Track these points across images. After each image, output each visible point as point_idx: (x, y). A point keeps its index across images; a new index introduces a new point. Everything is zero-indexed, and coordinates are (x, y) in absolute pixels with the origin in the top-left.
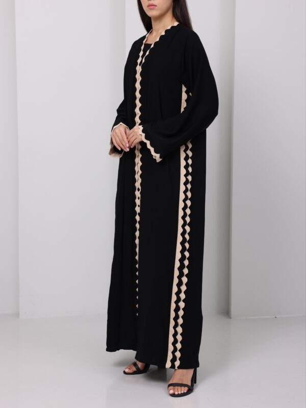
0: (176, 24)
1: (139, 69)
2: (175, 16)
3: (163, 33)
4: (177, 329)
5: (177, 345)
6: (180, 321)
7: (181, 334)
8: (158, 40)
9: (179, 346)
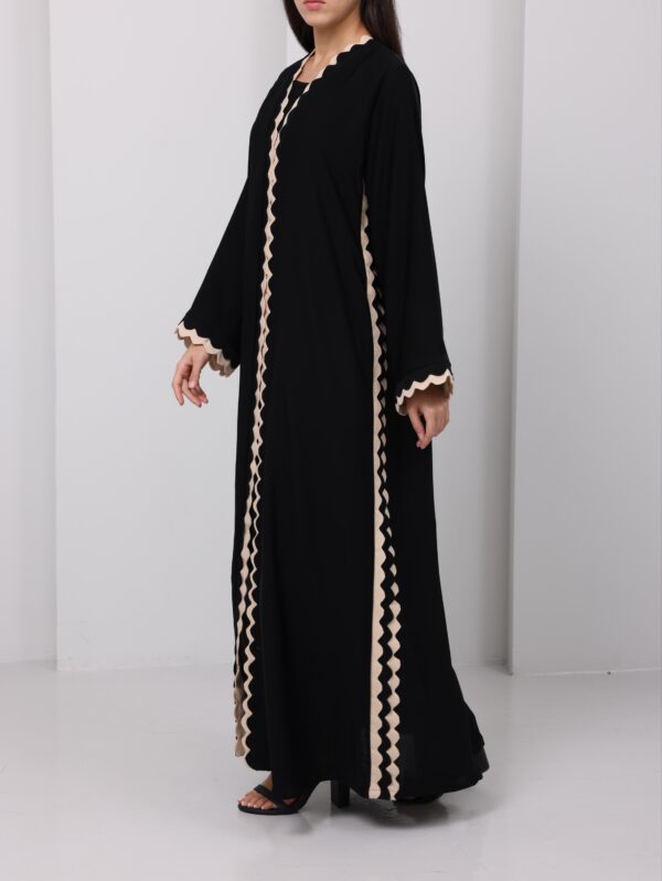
0: (364, 39)
1: (275, 138)
2: (366, 22)
3: (333, 62)
4: (388, 718)
5: (389, 752)
6: (394, 700)
7: (397, 729)
8: (320, 75)
9: (394, 753)
